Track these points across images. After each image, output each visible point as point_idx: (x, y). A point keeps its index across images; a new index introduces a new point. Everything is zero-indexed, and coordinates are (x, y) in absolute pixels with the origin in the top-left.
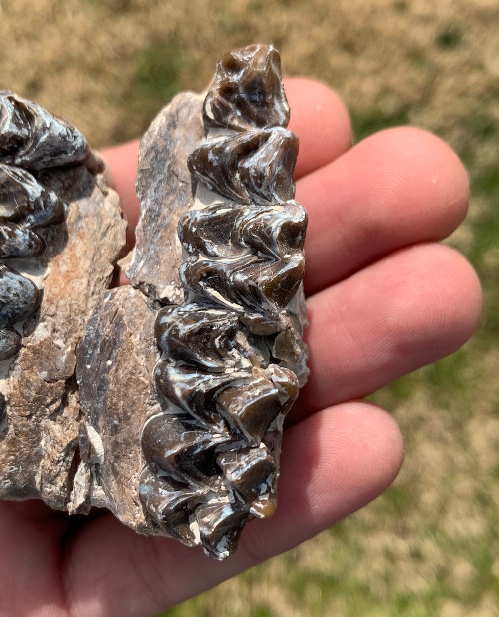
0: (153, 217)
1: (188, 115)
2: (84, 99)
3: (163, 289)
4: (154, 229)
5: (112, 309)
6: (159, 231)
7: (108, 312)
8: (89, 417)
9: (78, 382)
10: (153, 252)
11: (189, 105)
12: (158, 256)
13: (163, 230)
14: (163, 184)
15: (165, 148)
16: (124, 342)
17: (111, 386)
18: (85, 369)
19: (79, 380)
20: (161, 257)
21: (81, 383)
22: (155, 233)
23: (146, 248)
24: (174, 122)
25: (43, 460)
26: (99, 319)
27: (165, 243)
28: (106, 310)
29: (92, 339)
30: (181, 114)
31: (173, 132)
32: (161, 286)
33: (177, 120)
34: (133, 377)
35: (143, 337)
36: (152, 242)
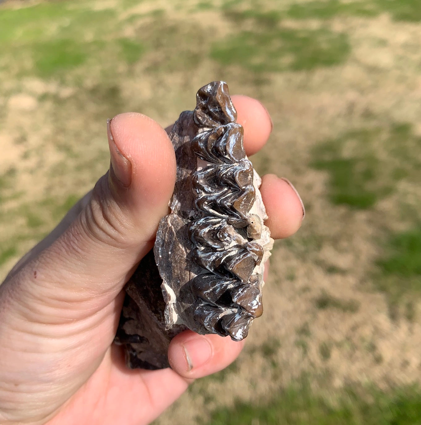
0: (179, 177)
1: (188, 123)
3: (190, 212)
4: (180, 183)
5: (167, 226)
6: (183, 184)
7: (165, 228)
8: (166, 281)
9: (157, 265)
10: (182, 195)
11: (187, 117)
12: (185, 197)
13: (185, 183)
14: (181, 160)
15: (180, 141)
16: (175, 242)
17: (173, 264)
18: (160, 258)
19: (157, 263)
20: (186, 197)
21: (158, 265)
22: (181, 185)
23: (178, 193)
24: (181, 127)
26: (161, 232)
27: (187, 190)
28: (164, 227)
29: (160, 242)
30: (184, 123)
31: (182, 133)
32: (189, 211)
33: (183, 126)
34: (182, 258)
35: (183, 238)
36: (181, 190)
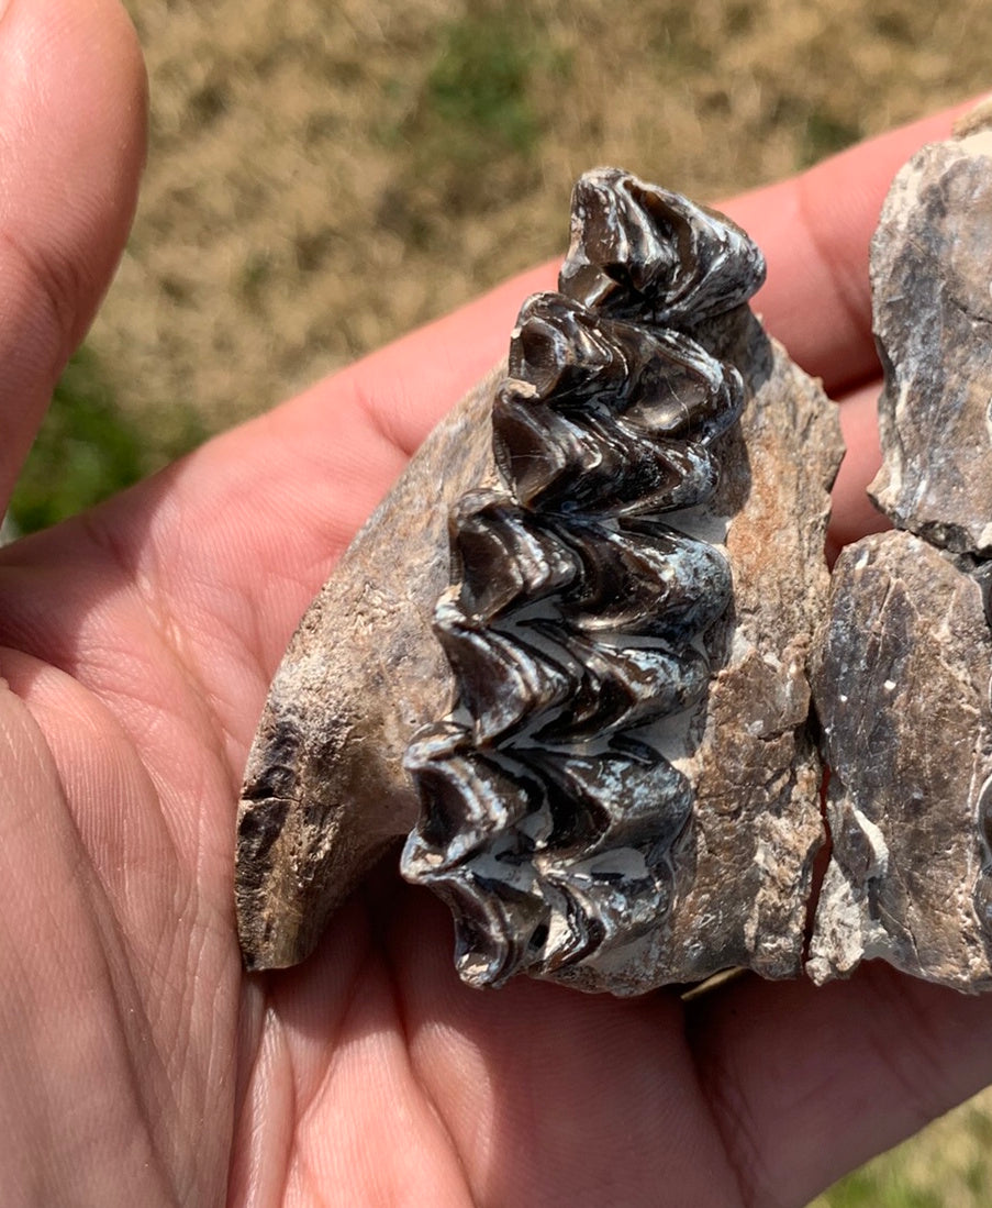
0: (929, 392)
1: (972, 188)
2: (319, 129)
3: (981, 531)
4: (934, 416)
5: (877, 581)
6: (946, 420)
7: (870, 588)
8: (854, 794)
9: (828, 731)
10: (942, 461)
11: (970, 168)
12: (955, 469)
13: (955, 417)
14: (936, 328)
15: (928, 255)
16: (918, 642)
17: (902, 729)
18: (839, 703)
19: (829, 725)
20: (961, 470)
21: (832, 732)
22: (938, 425)
23: (925, 454)
24: (940, 203)
25: (762, 891)
26: (852, 603)
27: (965, 442)
28: (865, 586)
29: (845, 644)
30: (953, 187)
31: (939, 224)
32: (975, 526)
33: (947, 200)
34: (949, 706)
35: (959, 629)
36: (935, 443)
